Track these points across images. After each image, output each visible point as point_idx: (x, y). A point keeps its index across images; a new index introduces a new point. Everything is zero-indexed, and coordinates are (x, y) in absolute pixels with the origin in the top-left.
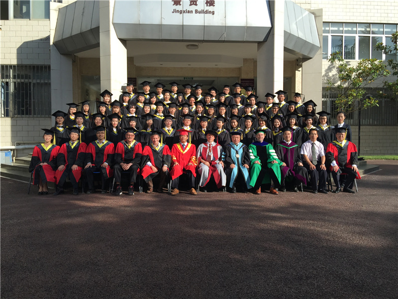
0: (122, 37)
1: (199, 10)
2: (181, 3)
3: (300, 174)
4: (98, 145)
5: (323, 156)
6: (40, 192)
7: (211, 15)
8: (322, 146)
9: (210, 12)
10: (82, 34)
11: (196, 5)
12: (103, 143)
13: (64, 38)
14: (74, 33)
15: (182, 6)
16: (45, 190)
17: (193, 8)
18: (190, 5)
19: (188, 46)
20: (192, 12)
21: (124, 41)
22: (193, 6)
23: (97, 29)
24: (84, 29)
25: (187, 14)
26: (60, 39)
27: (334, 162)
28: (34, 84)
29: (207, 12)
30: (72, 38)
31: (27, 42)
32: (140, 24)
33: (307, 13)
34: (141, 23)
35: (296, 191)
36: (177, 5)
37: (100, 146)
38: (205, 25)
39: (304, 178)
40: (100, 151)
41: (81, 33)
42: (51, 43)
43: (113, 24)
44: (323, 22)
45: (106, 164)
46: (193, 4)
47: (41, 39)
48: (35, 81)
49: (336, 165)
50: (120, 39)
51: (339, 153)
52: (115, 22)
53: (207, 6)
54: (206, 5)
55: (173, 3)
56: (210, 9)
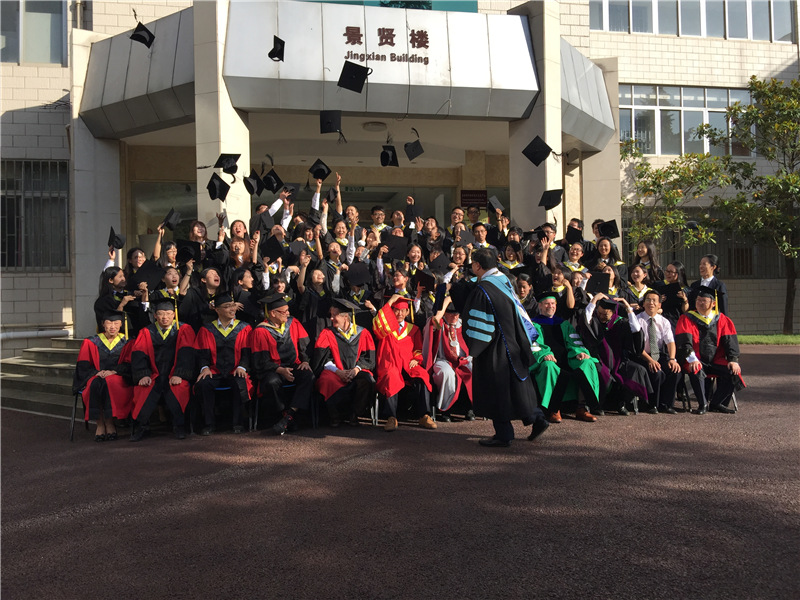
0: (242, 105)
1: (399, 54)
2: (363, 39)
3: (634, 378)
4: (221, 330)
5: (670, 343)
6: (99, 437)
7: (422, 64)
8: (667, 323)
9: (420, 60)
10: (149, 98)
11: (392, 44)
12: (231, 326)
13: (106, 103)
14: (130, 95)
15: (363, 45)
16: (110, 431)
17: (386, 50)
18: (381, 44)
19: (365, 124)
20: (383, 58)
21: (243, 113)
22: (386, 46)
23: (190, 87)
24: (155, 88)
25: (375, 61)
26: (98, 105)
27: (693, 354)
28: (26, 200)
29: (414, 59)
30: (125, 105)
31: (13, 112)
32: (280, 80)
33: (592, 65)
34: (281, 77)
35: (624, 414)
36: (353, 43)
37: (226, 332)
38: (412, 84)
39: (642, 387)
40: (226, 344)
41: (147, 95)
42: (75, 115)
43: (225, 78)
44: (620, 84)
45: (242, 370)
46: (386, 43)
47: (46, 107)
48: (29, 194)
49: (696, 359)
50: (237, 109)
51: (702, 337)
52: (228, 74)
53: (414, 46)
54: (410, 45)
55: (346, 39)
56: (420, 52)
